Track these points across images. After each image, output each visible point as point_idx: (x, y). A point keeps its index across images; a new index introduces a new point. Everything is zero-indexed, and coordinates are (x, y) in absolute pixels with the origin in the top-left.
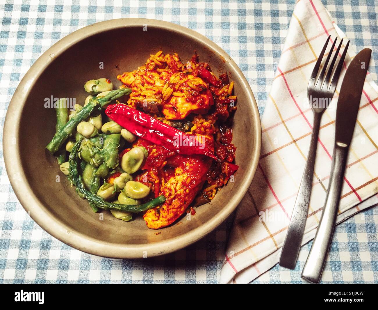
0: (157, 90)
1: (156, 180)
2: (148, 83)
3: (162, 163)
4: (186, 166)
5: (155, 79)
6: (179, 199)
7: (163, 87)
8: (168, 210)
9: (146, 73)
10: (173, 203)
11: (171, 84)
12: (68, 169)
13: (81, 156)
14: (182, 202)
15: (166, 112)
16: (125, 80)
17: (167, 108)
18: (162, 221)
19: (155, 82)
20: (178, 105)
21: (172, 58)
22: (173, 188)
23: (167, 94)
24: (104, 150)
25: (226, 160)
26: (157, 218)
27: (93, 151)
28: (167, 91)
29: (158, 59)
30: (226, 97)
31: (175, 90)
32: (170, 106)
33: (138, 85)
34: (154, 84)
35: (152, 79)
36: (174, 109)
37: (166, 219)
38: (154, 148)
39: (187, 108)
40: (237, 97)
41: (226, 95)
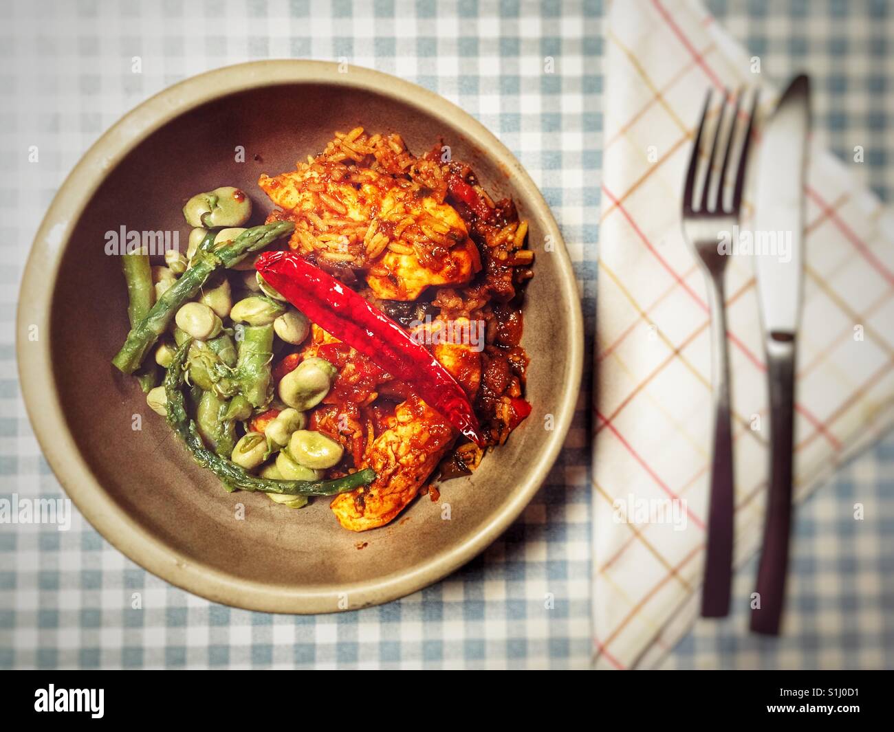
0: (353, 237)
1: (355, 432)
2: (332, 211)
3: (368, 395)
4: (419, 406)
5: (346, 203)
6: (406, 474)
7: (366, 225)
8: (382, 497)
9: (326, 187)
10: (392, 482)
11: (384, 224)
12: (166, 407)
13: (190, 379)
14: (411, 479)
15: (374, 283)
16: (279, 197)
17: (376, 277)
18: (369, 519)
19: (349, 210)
20: (401, 272)
21: (386, 144)
22: (390, 452)
23: (376, 248)
24: (240, 371)
25: (506, 392)
26: (358, 515)
27: (215, 374)
28: (375, 240)
29: (354, 146)
30: (509, 253)
31: (393, 239)
32: (382, 272)
33: (309, 216)
34: (347, 213)
35: (341, 203)
36: (392, 279)
37: (378, 515)
38: (348, 362)
39: (420, 279)
40: (534, 255)
41: (510, 248)
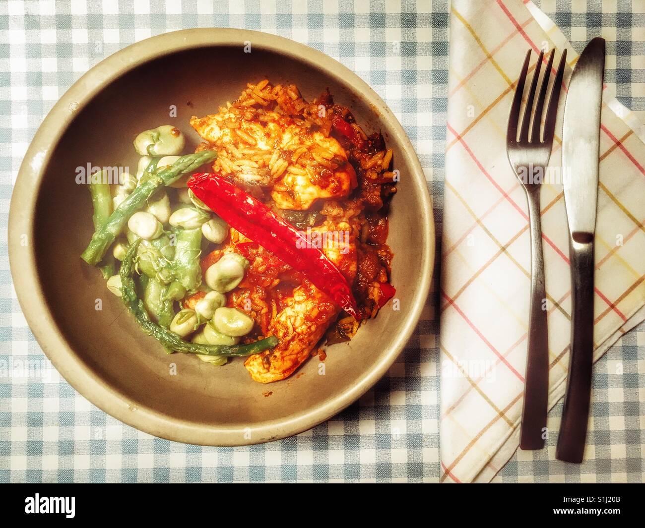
0: (261, 162)
1: (263, 308)
2: (246, 143)
3: (272, 281)
4: (310, 290)
5: (256, 137)
6: (301, 340)
7: (270, 153)
8: (283, 358)
9: (240, 124)
10: (291, 346)
11: (285, 152)
12: (121, 290)
13: (139, 269)
14: (305, 344)
15: (277, 197)
16: (205, 134)
17: (278, 192)
18: (273, 374)
19: (257, 142)
20: (297, 188)
21: (286, 93)
22: (289, 324)
23: (278, 170)
24: (176, 264)
25: (376, 278)
26: (265, 371)
27: (158, 265)
28: (277, 164)
29: (261, 94)
30: (378, 174)
31: (291, 163)
32: (283, 189)
33: (228, 146)
34: (256, 145)
35: (251, 137)
36: (290, 194)
37: (281, 370)
38: (258, 256)
39: (311, 194)
41: (379, 170)
